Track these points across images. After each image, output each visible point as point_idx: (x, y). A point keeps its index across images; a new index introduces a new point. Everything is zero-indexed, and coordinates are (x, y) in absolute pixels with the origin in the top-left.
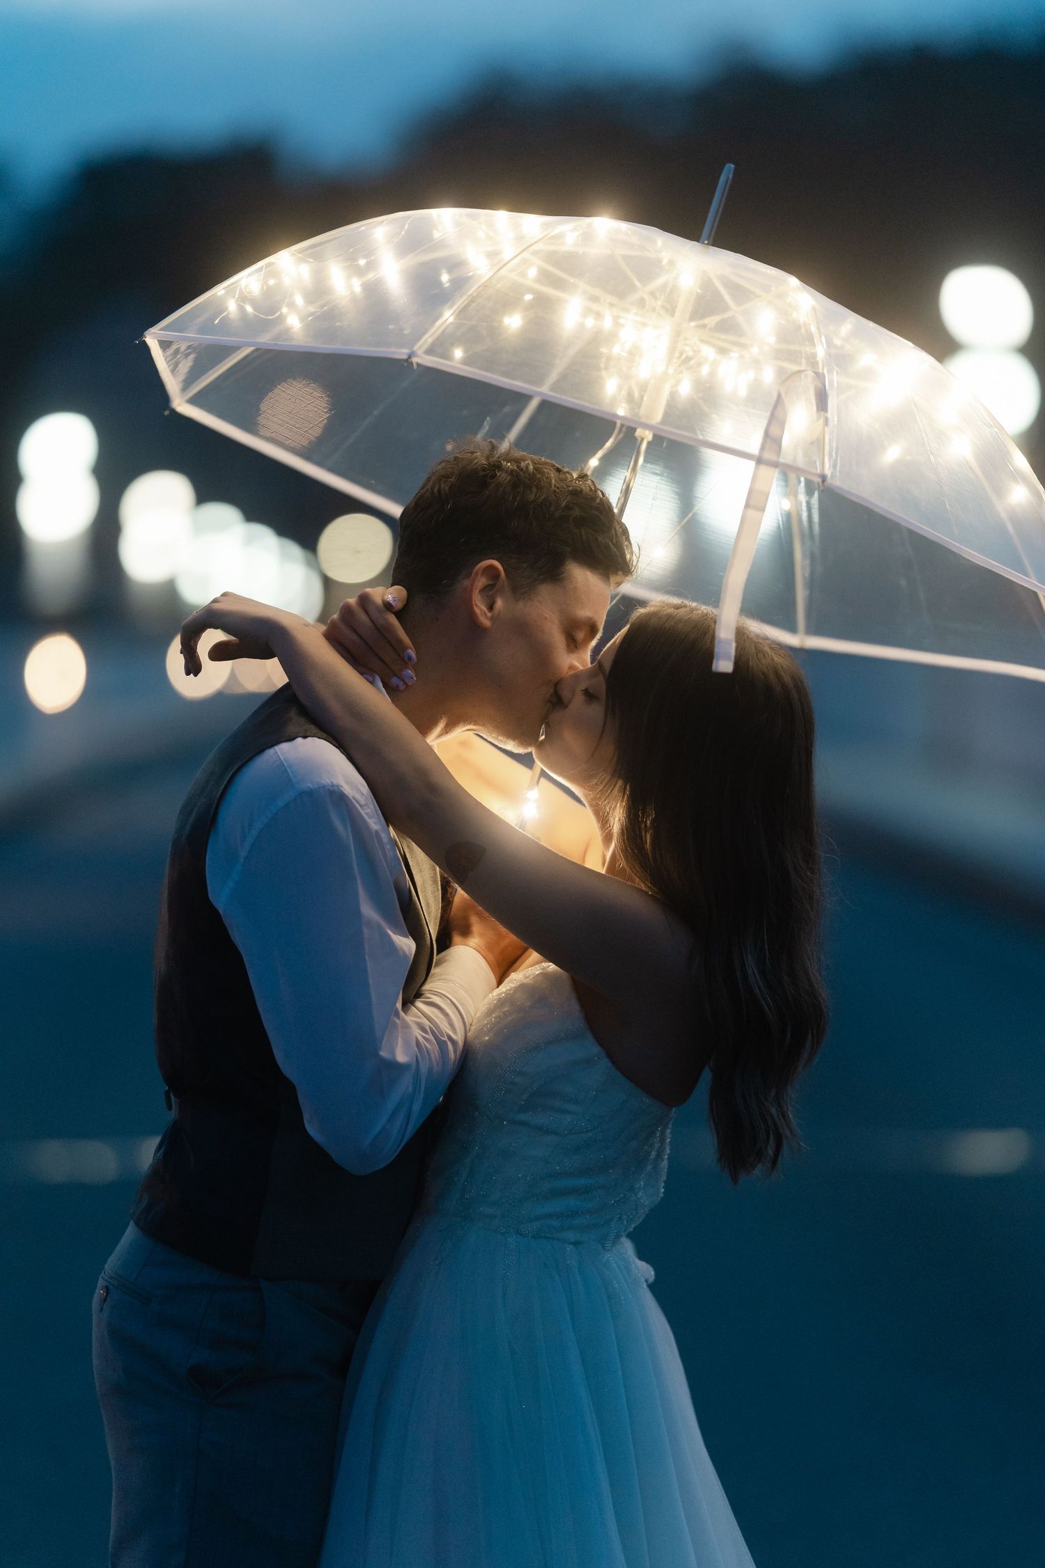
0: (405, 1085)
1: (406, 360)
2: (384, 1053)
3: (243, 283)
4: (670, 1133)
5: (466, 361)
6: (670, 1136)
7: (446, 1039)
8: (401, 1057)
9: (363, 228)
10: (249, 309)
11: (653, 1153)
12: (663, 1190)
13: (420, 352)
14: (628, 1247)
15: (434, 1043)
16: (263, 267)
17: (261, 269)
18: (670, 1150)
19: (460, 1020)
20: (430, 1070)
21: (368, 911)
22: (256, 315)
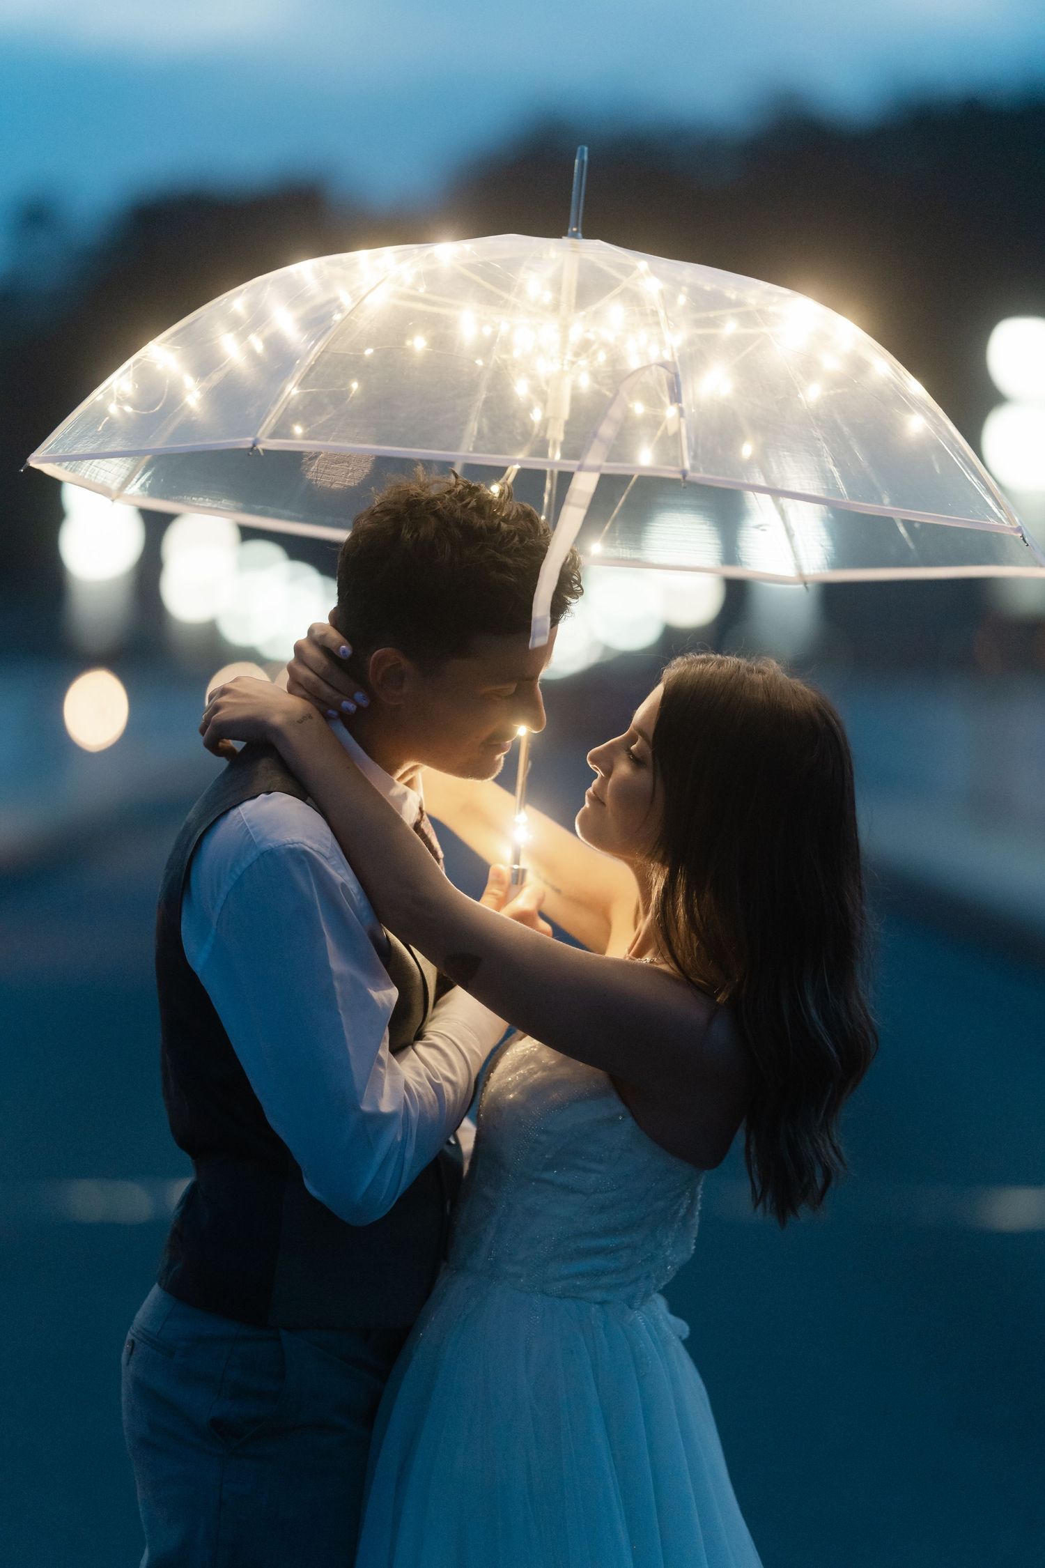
0: (394, 1134)
1: (252, 449)
2: (366, 1107)
3: (115, 387)
4: (702, 1189)
5: (307, 436)
6: (702, 1192)
7: (441, 1081)
8: (386, 1106)
9: (223, 303)
10: (128, 409)
11: (682, 1210)
12: (694, 1247)
13: (263, 439)
14: (660, 1304)
15: (428, 1088)
16: (130, 366)
17: (128, 369)
18: (701, 1206)
19: (462, 1059)
20: (422, 1116)
21: (337, 964)
22: (136, 413)
